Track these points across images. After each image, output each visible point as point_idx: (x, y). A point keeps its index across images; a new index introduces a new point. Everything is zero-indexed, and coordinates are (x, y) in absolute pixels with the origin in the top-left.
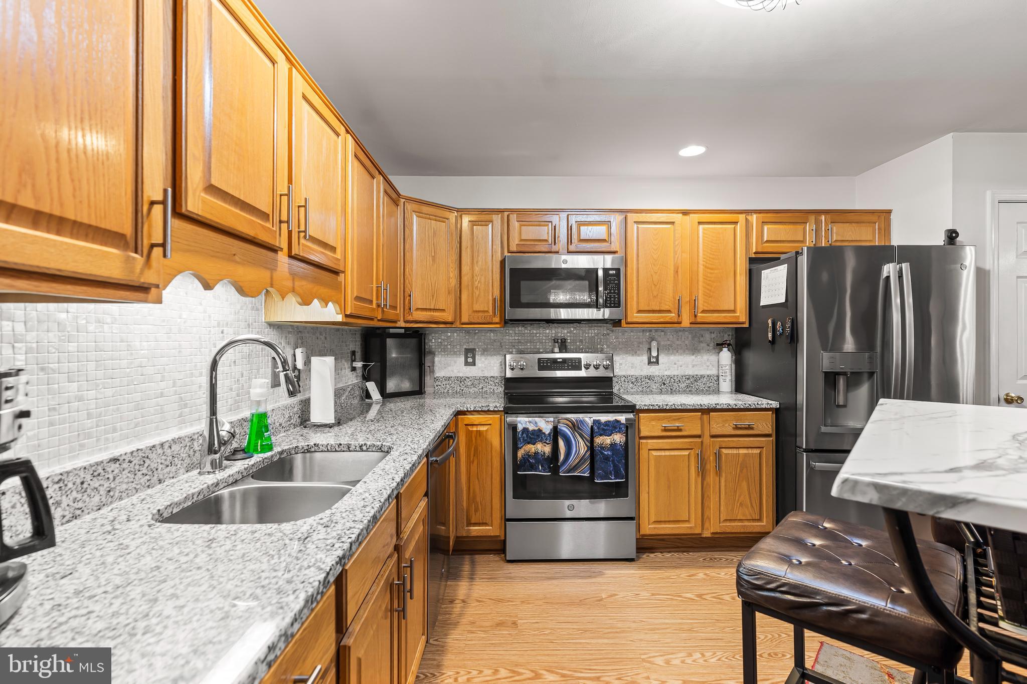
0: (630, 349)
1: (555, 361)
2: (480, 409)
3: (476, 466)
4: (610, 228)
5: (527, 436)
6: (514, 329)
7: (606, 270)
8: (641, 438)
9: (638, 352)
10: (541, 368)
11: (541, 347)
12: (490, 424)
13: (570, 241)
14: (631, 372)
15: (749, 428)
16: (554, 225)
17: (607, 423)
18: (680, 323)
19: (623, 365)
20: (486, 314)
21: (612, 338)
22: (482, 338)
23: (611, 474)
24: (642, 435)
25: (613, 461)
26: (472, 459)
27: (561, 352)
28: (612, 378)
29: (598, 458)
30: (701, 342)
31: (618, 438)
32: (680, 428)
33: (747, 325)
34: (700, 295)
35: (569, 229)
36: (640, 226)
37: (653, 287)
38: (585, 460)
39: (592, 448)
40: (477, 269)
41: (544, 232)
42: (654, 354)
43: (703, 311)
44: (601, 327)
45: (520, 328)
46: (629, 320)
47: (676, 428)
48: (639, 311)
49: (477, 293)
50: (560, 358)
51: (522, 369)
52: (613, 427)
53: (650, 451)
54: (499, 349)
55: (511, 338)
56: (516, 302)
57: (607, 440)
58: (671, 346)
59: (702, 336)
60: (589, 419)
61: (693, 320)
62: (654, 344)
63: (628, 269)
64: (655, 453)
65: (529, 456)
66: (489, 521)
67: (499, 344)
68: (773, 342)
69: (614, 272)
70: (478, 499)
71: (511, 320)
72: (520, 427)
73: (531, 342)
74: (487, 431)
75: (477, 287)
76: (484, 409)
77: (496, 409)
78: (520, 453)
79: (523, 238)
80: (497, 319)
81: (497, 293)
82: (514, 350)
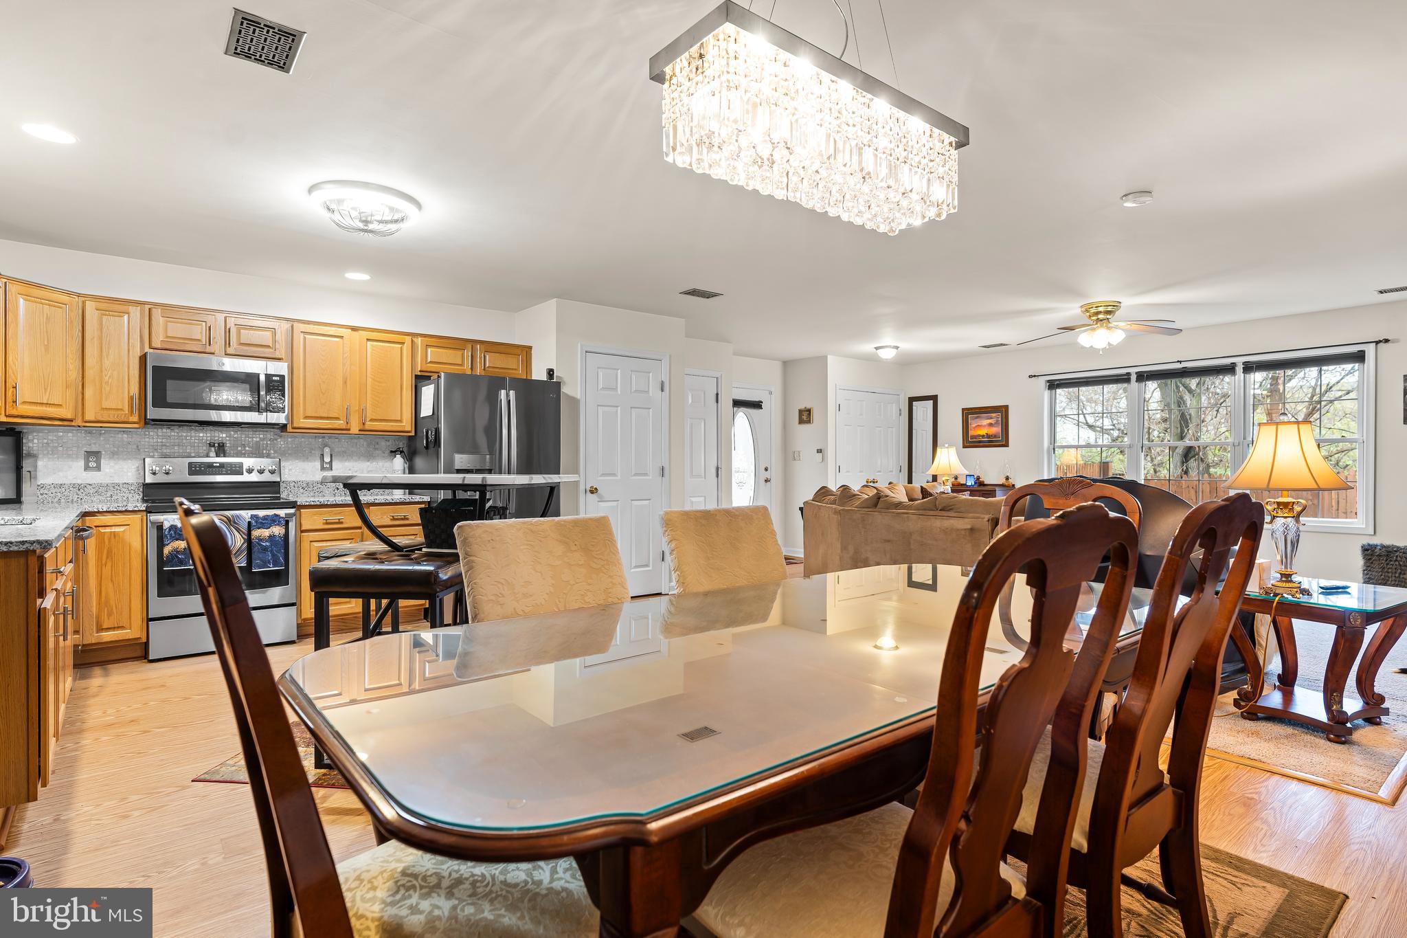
0: (300, 453)
1: (210, 465)
2: (115, 510)
3: (110, 568)
4: (274, 334)
5: (175, 533)
6: (156, 430)
7: (268, 376)
8: (302, 532)
9: (309, 458)
10: (191, 473)
11: (192, 451)
12: (129, 525)
13: (228, 343)
14: (304, 478)
15: (405, 518)
16: (208, 325)
17: (265, 518)
18: (349, 430)
19: (293, 471)
20: (119, 412)
21: (281, 443)
22: (111, 439)
23: (269, 563)
24: (303, 528)
25: (271, 551)
26: (104, 562)
27: (217, 456)
28: (279, 483)
29: (255, 549)
30: (376, 449)
31: (277, 530)
32: (341, 521)
33: (413, 434)
34: (368, 405)
35: (228, 332)
36: (307, 336)
37: (321, 395)
38: (242, 552)
39: (249, 540)
40: (107, 363)
41: (198, 332)
42: (327, 459)
43: (371, 420)
44: (267, 431)
45: (164, 430)
46: (295, 425)
47: (337, 521)
48: (306, 417)
49: (108, 389)
50: (216, 463)
51: (167, 473)
52: (274, 520)
53: (312, 543)
54: (138, 452)
55: (151, 440)
56: (160, 401)
57: (265, 533)
58: (345, 452)
59: (378, 443)
60: (246, 515)
61: (361, 428)
62: (327, 450)
63: (294, 376)
64: (316, 544)
65: (178, 552)
66: (125, 622)
67: (135, 447)
68: (427, 447)
69: (278, 378)
70: (112, 603)
71: (153, 420)
72: (166, 525)
73: (179, 445)
74: (124, 531)
75: (107, 383)
76: (120, 509)
77: (136, 509)
78: (166, 550)
79: (170, 334)
80: (135, 419)
81: (135, 389)
82: (156, 454)
